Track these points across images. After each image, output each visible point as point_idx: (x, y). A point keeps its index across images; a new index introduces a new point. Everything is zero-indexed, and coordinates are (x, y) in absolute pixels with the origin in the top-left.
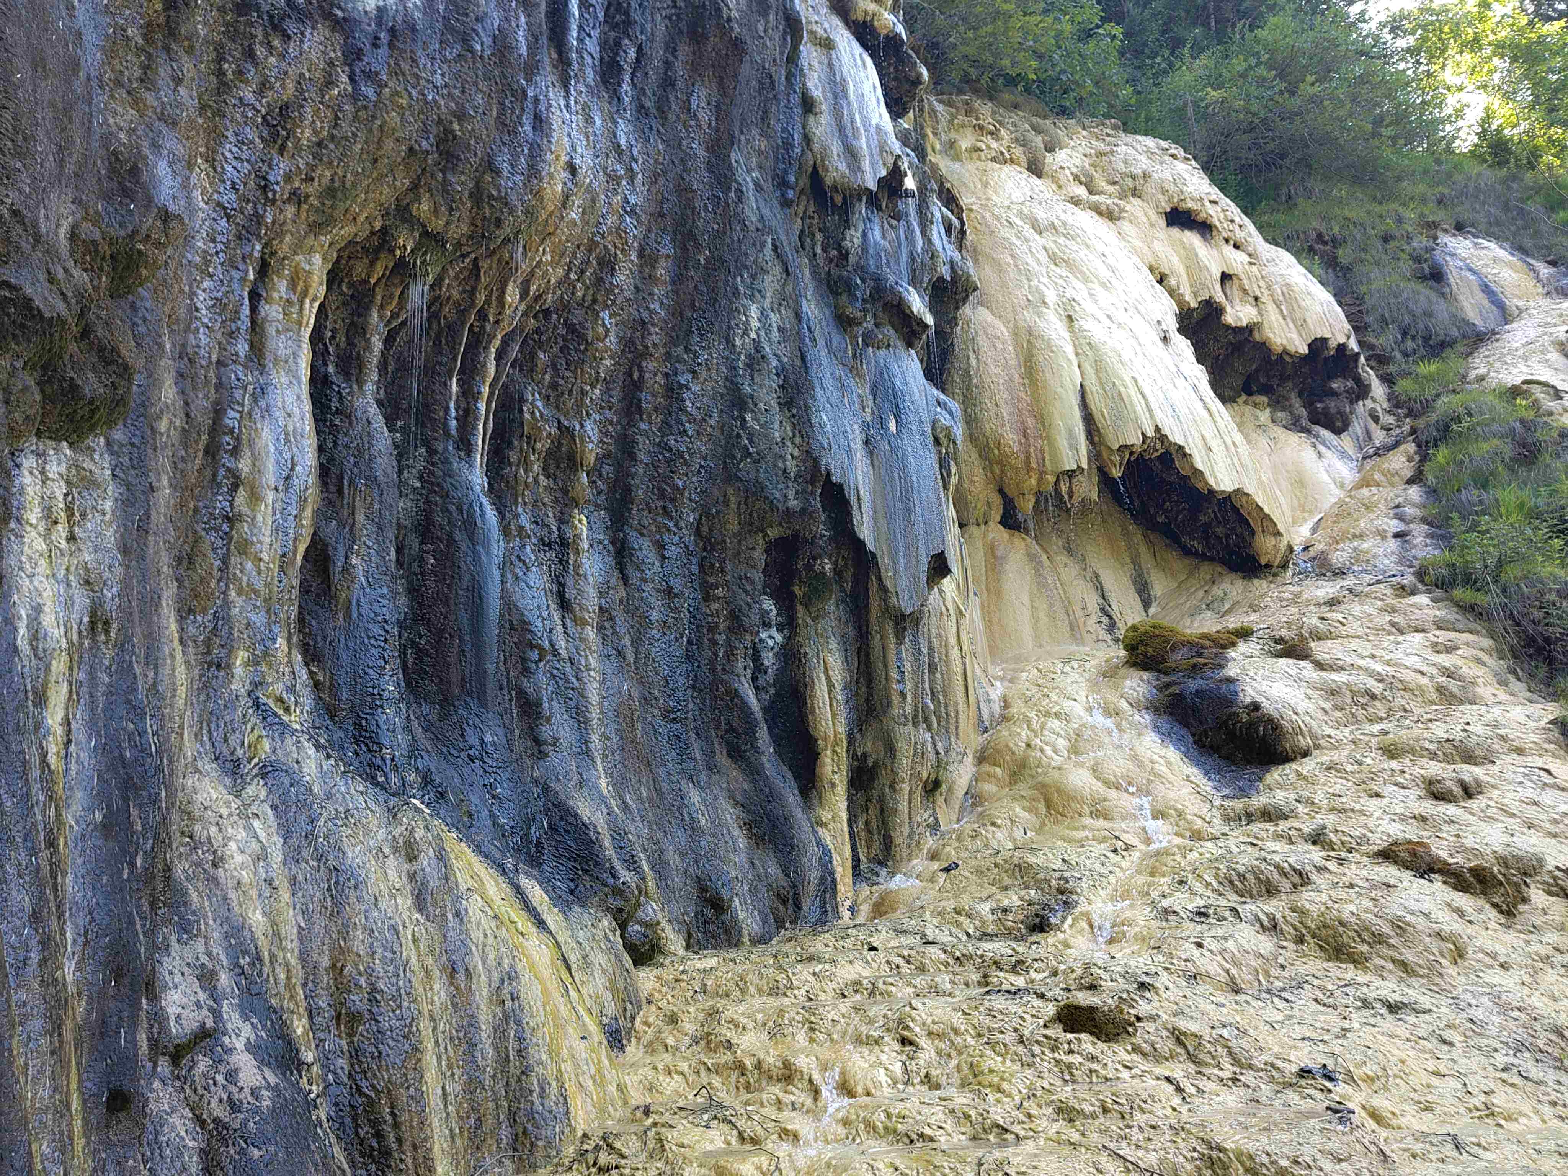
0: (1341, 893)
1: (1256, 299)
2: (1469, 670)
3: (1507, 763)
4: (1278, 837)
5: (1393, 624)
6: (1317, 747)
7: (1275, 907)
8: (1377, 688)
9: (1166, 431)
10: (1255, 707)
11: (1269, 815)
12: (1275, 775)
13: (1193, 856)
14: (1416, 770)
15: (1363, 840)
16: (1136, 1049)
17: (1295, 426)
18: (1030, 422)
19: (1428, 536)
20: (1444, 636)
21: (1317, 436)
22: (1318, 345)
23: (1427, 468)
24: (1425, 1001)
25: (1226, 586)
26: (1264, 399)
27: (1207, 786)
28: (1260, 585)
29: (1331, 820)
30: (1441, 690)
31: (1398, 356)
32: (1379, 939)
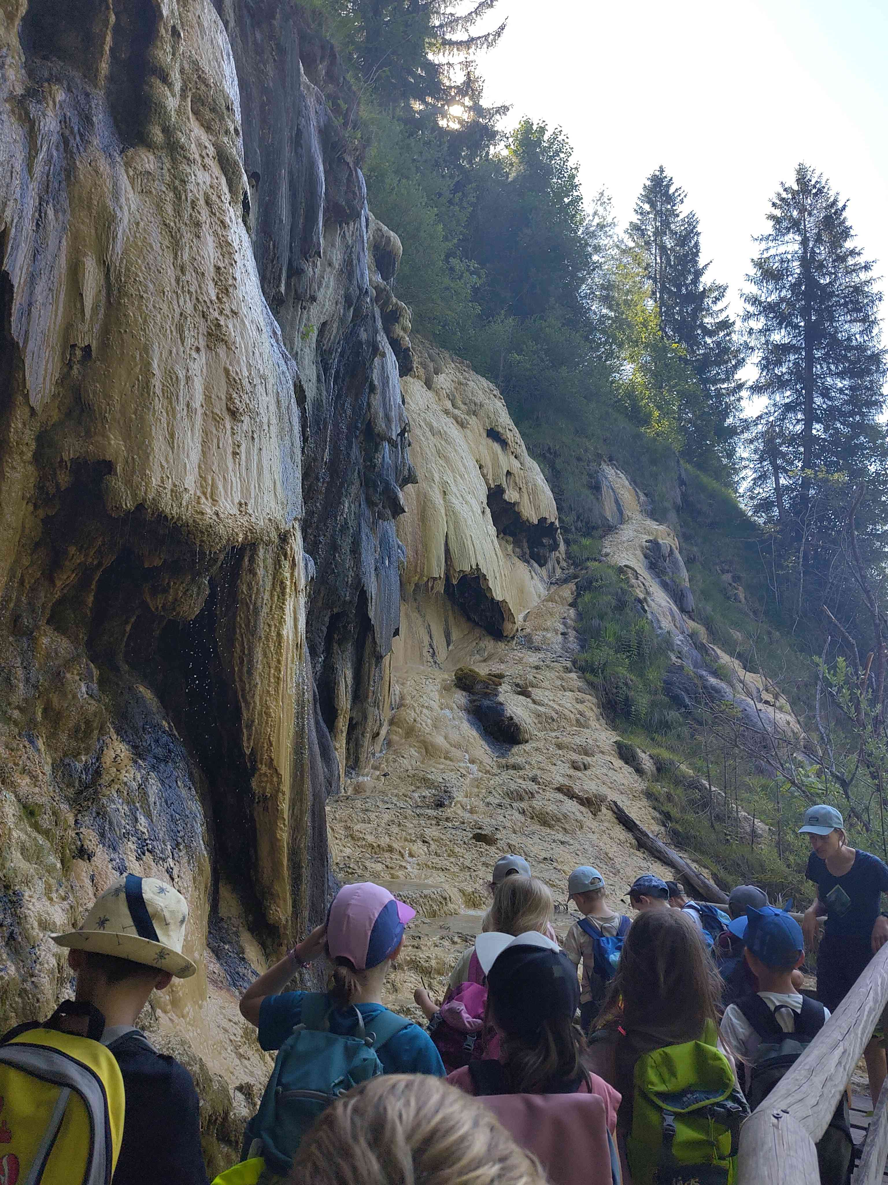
0: (546, 803)
1: (520, 489)
2: (589, 714)
3: (598, 756)
4: (520, 777)
5: (563, 686)
6: (531, 739)
7: (524, 805)
8: (555, 716)
9: (480, 567)
10: (511, 718)
11: (515, 767)
12: (515, 749)
13: (492, 782)
14: (569, 756)
15: (550, 783)
16: (498, 848)
17: (522, 558)
18: (420, 546)
19: (575, 637)
20: (580, 695)
21: (532, 566)
22: (543, 520)
23: (579, 600)
24: (572, 842)
25: (486, 642)
26: (511, 539)
27: (489, 751)
28: (501, 645)
29: (539, 773)
30: (577, 720)
31: (573, 529)
32: (559, 820)
